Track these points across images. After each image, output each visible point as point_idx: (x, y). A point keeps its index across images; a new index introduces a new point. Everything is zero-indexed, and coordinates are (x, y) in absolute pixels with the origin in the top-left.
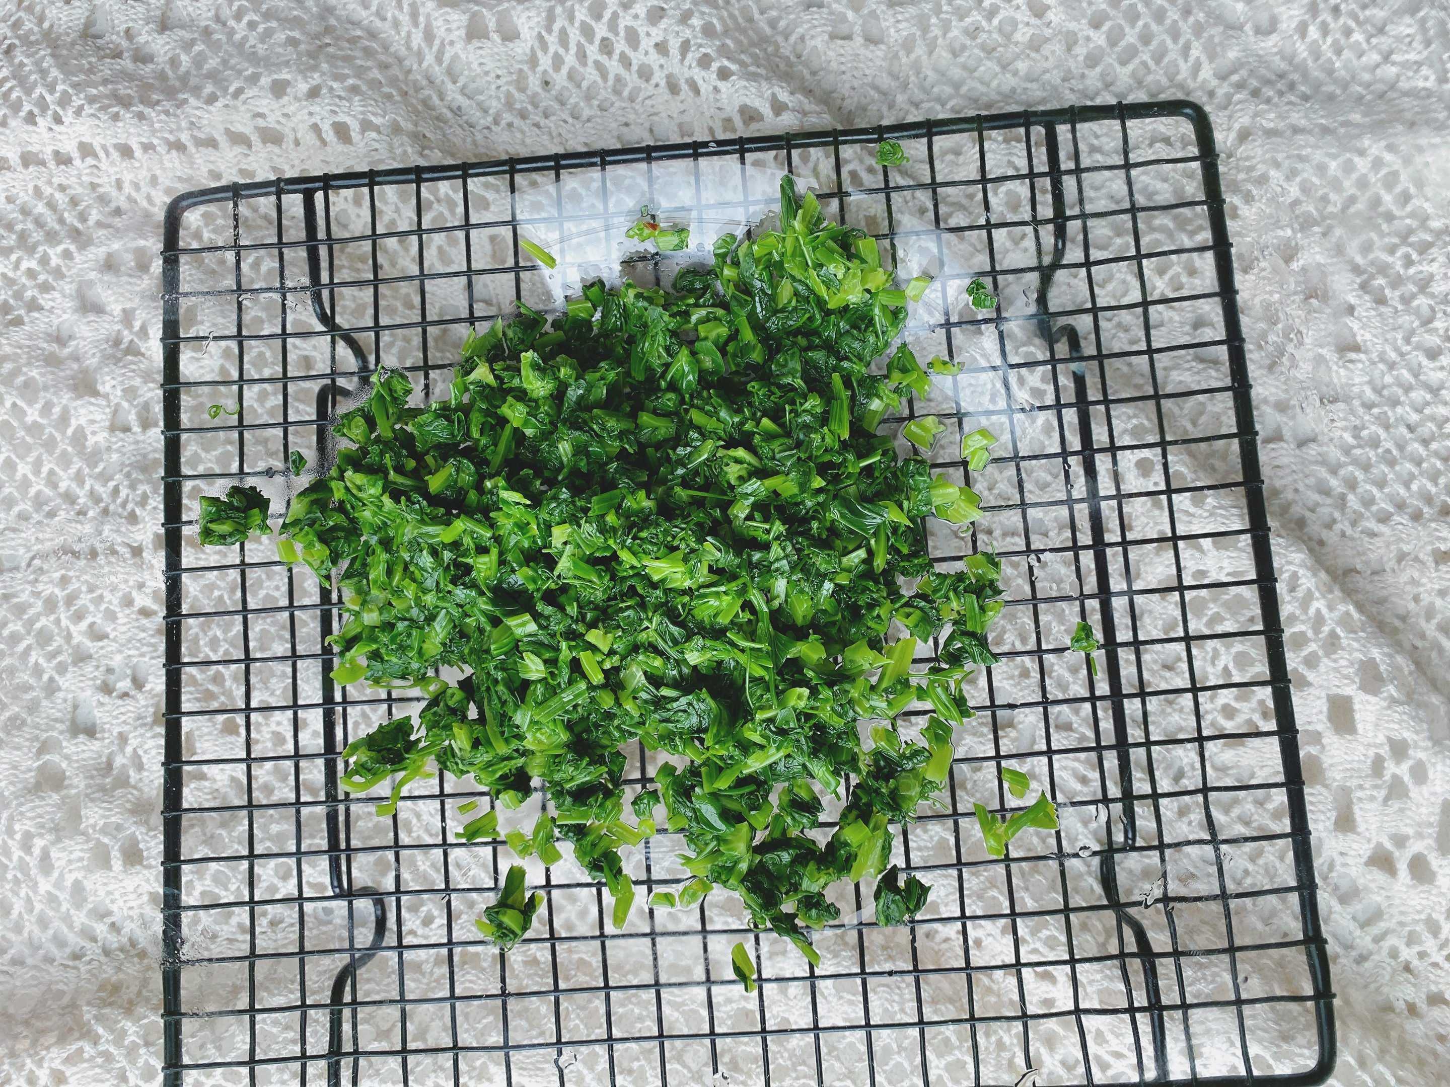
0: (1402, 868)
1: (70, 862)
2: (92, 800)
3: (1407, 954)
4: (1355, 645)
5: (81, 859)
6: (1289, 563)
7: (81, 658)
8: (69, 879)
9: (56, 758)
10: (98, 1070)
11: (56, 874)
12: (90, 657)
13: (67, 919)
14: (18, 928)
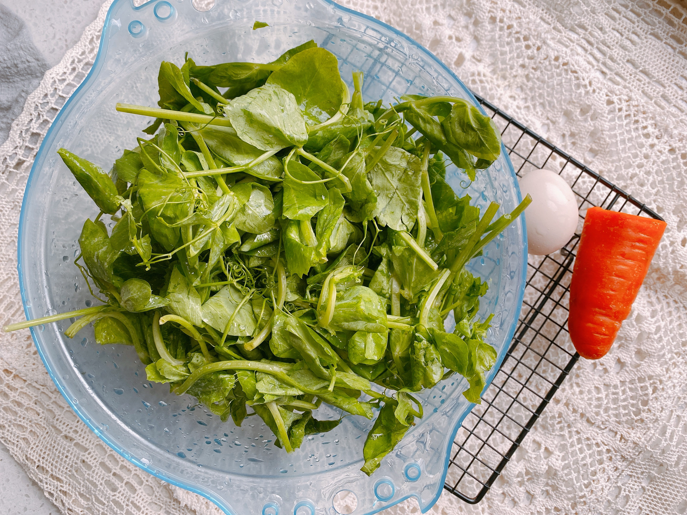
1: (650, 324)
2: (631, 338)
5: (646, 323)
7: (607, 386)
8: (653, 320)
9: (635, 360)
11: (657, 324)
12: (604, 384)
13: (662, 309)
14: (680, 317)
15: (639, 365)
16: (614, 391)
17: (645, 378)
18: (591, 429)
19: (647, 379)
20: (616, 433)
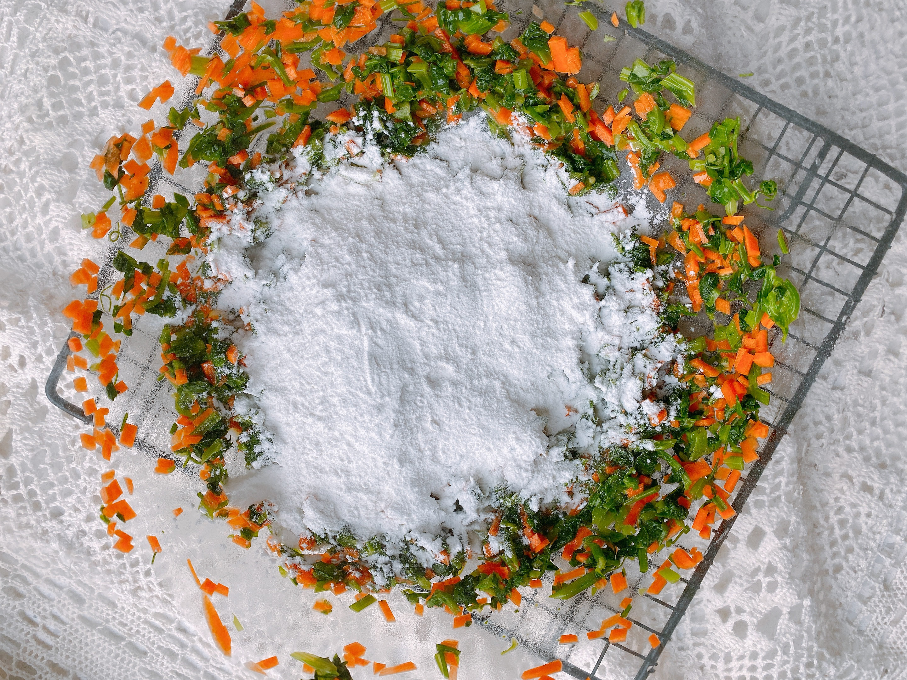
0: (731, 623)
1: (58, 216)
2: (87, 189)
3: (706, 660)
4: (786, 509)
5: (65, 218)
6: (784, 451)
8: (54, 224)
9: (78, 154)
10: (23, 335)
11: (48, 217)
13: (42, 243)
14: (13, 233)
15: (70, 145)
16: (106, 98)
17: (58, 124)
18: (138, 28)
19: (54, 123)
20: (95, 25)
